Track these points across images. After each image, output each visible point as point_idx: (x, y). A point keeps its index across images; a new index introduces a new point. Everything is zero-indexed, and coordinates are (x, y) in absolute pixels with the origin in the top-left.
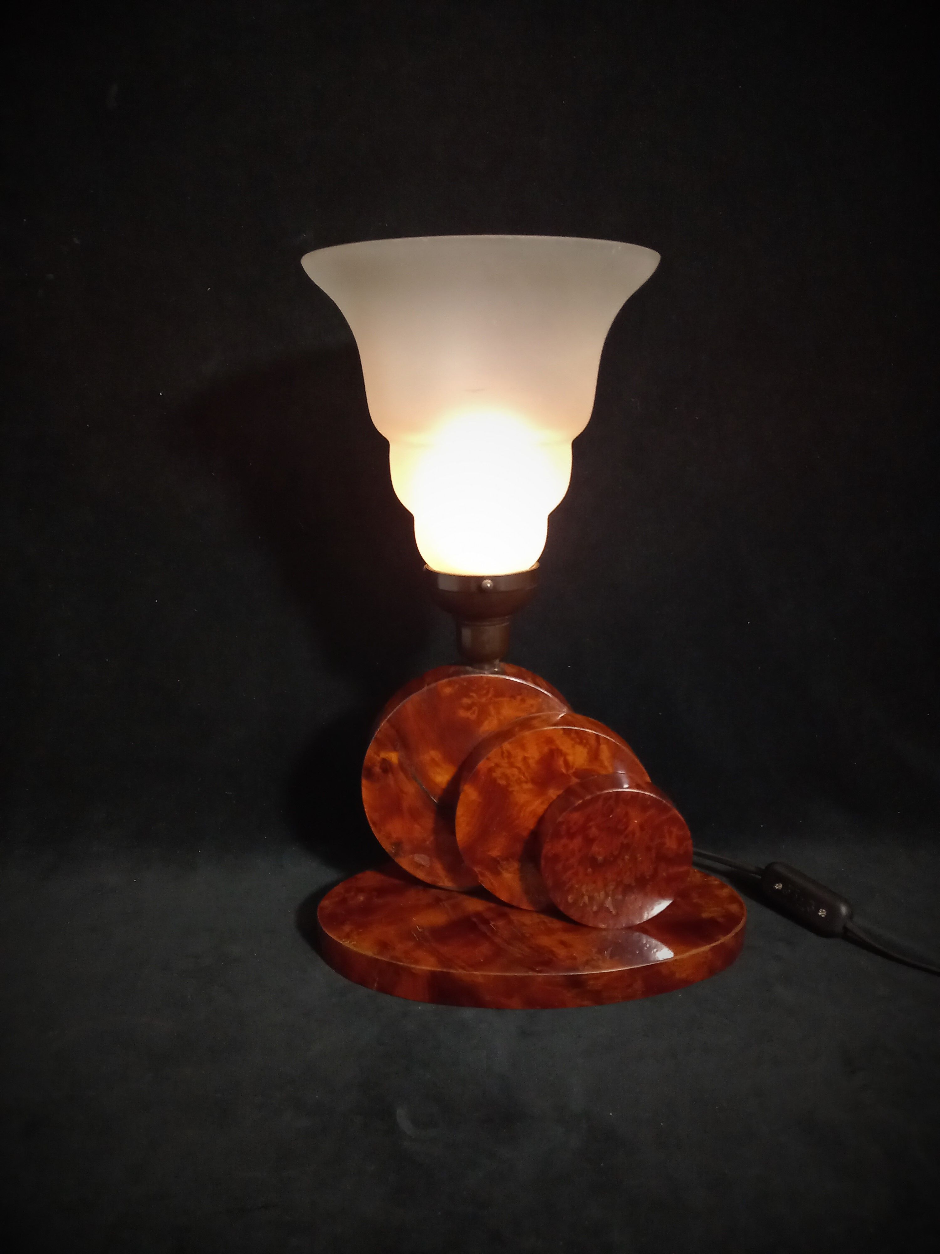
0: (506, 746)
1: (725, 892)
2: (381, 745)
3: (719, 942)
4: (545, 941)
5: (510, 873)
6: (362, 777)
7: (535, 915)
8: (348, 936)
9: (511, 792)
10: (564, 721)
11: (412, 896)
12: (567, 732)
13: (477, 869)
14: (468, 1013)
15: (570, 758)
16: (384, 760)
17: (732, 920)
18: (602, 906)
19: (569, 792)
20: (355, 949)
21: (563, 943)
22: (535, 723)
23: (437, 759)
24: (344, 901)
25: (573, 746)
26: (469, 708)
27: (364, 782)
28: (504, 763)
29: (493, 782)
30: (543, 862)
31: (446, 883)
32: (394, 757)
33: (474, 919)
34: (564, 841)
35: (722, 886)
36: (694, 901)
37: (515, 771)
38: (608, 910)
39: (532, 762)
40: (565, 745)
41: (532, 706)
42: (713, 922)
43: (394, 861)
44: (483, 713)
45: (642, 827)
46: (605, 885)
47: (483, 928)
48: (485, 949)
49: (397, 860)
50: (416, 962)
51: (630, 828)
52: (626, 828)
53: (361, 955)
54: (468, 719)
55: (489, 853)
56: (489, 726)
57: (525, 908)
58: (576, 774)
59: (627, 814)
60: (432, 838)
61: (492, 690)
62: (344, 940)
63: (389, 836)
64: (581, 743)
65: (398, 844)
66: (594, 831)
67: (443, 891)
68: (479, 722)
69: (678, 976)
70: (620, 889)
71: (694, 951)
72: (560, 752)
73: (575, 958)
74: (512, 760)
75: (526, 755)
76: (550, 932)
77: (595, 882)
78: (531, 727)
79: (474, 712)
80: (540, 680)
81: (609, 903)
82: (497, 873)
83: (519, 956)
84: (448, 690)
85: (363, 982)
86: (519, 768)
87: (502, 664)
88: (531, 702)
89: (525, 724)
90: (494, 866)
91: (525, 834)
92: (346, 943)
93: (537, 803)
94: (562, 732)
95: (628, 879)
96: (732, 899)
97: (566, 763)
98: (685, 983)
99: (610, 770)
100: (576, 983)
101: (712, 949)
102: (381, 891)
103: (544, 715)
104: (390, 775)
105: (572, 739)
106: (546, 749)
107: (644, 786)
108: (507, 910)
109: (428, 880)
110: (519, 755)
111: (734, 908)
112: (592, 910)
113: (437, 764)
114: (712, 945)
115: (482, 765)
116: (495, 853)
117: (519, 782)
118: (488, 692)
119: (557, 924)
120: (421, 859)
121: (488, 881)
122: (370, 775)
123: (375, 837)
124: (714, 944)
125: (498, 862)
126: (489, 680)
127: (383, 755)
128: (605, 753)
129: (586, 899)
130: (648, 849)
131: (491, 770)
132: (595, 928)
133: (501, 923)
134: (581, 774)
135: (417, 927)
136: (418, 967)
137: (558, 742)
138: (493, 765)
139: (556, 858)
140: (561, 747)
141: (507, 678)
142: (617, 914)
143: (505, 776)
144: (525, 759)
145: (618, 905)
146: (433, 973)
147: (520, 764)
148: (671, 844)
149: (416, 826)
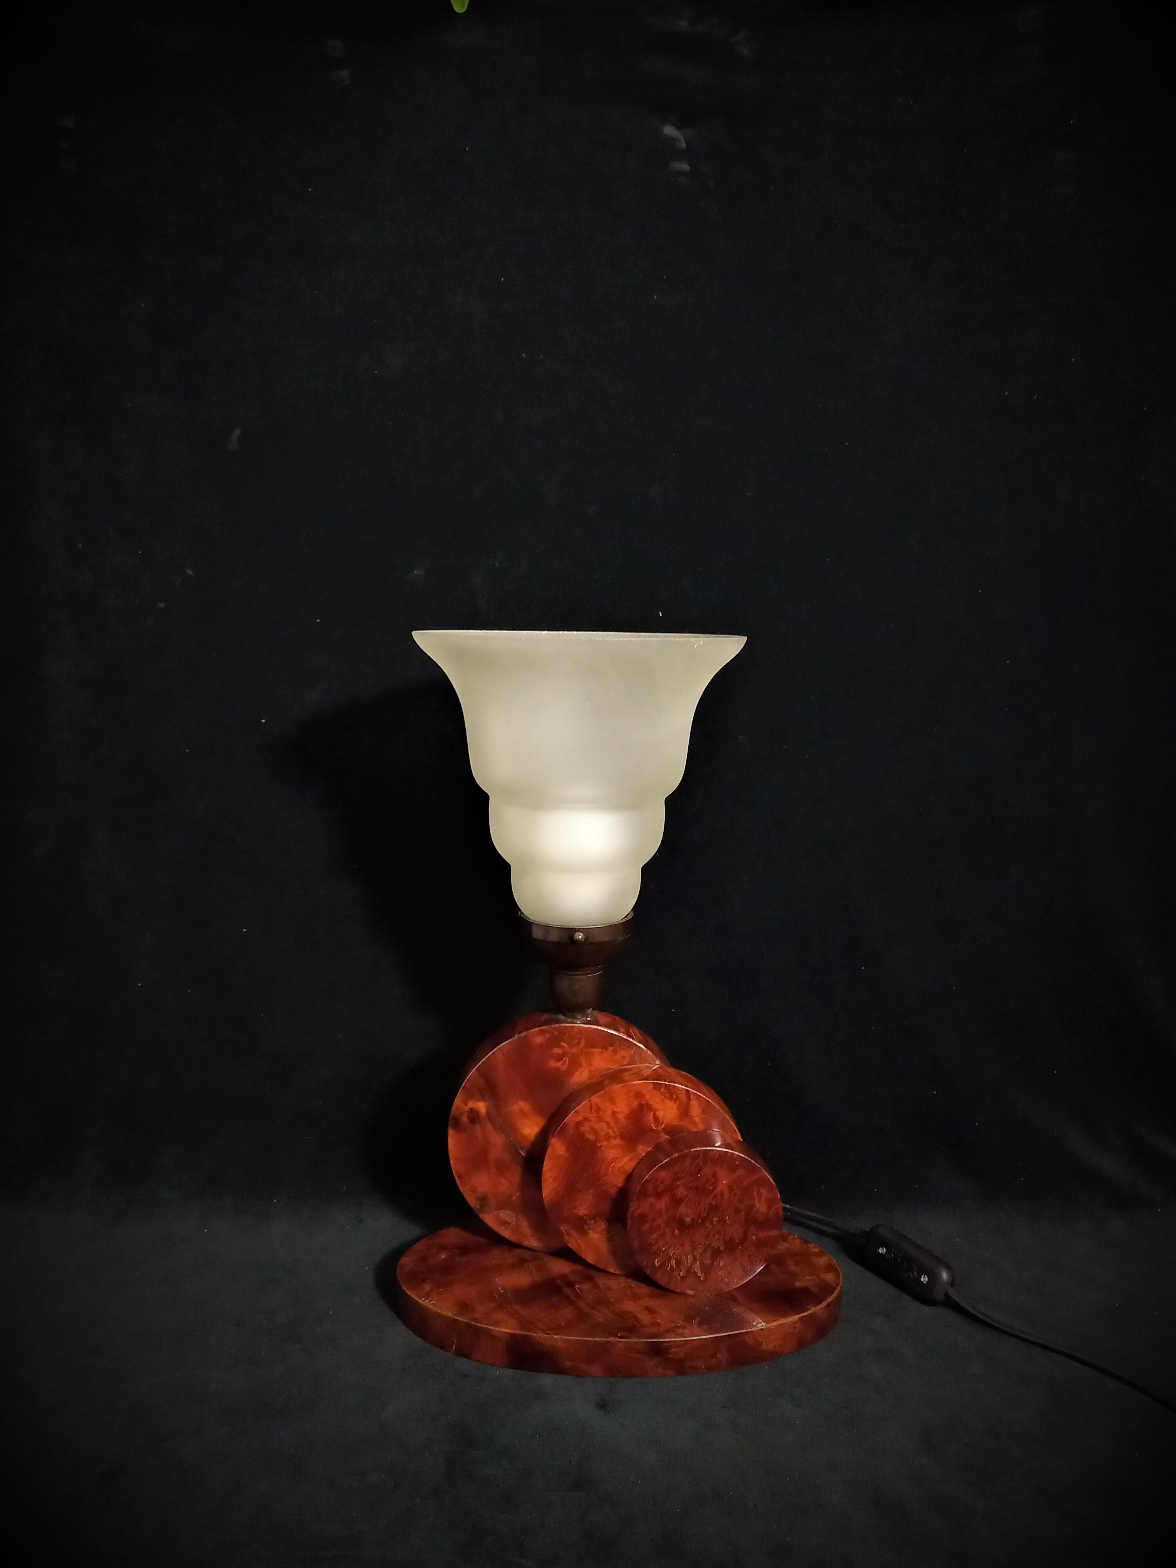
0: (595, 1099)
1: (822, 1261)
2: (469, 1095)
3: (809, 1312)
4: (630, 1306)
5: (597, 1233)
6: (449, 1127)
7: (622, 1280)
8: (427, 1295)
9: (600, 1147)
10: (656, 1076)
11: (497, 1255)
12: (657, 1087)
13: (563, 1228)
14: (547, 1380)
15: (660, 1114)
16: (471, 1110)
17: (827, 1289)
18: (689, 1270)
19: (658, 1147)
20: (434, 1309)
21: (648, 1309)
22: (625, 1075)
23: (526, 1110)
24: (424, 1258)
25: (663, 1102)
26: (560, 1058)
27: (451, 1132)
28: (592, 1117)
29: (581, 1136)
30: (629, 1222)
31: (533, 1243)
32: (481, 1107)
33: (559, 1282)
34: (651, 1200)
35: (821, 1254)
36: (790, 1268)
37: (603, 1126)
38: (696, 1274)
39: (620, 1116)
40: (655, 1099)
41: (624, 1057)
42: (806, 1291)
43: (477, 1217)
44: (574, 1064)
45: (731, 1188)
46: (694, 1249)
47: (568, 1291)
48: (568, 1313)
49: (481, 1216)
50: (497, 1323)
51: (719, 1189)
52: (714, 1189)
53: (439, 1315)
54: (558, 1069)
55: (576, 1211)
56: (580, 1077)
57: (612, 1272)
58: (666, 1130)
59: (715, 1175)
60: (518, 1194)
61: (583, 1042)
62: (423, 1299)
63: (473, 1190)
64: (671, 1098)
65: (483, 1199)
66: (681, 1191)
67: (526, 1251)
68: (570, 1073)
69: (764, 1347)
70: (709, 1253)
71: (782, 1321)
72: (650, 1108)
73: (659, 1325)
74: (601, 1114)
75: (615, 1110)
76: (636, 1297)
77: (682, 1245)
78: (622, 1081)
79: (564, 1063)
80: (634, 1031)
81: (697, 1268)
82: (583, 1233)
83: (601, 1320)
84: (539, 1040)
85: (441, 1345)
86: (607, 1122)
87: (596, 1013)
88: (623, 1053)
89: (615, 1076)
90: (581, 1225)
91: (613, 1192)
92: (422, 1301)
93: (626, 1159)
94: (652, 1086)
95: (717, 1243)
96: (830, 1268)
97: (656, 1118)
98: (772, 1356)
99: (701, 1127)
100: (658, 1351)
101: (801, 1319)
102: (464, 1250)
103: (635, 1067)
104: (478, 1126)
105: (662, 1094)
106: (635, 1104)
107: (734, 1145)
108: (593, 1273)
109: (513, 1239)
110: (609, 1108)
111: (829, 1277)
112: (680, 1274)
113: (525, 1116)
114: (801, 1315)
115: (570, 1118)
116: (582, 1211)
117: (608, 1137)
118: (579, 1043)
119: (644, 1289)
120: (506, 1215)
121: (575, 1242)
122: (457, 1124)
123: (460, 1192)
124: (804, 1314)
125: (585, 1221)
126: (580, 1030)
127: (471, 1104)
128: (695, 1109)
129: (673, 1262)
130: (737, 1211)
131: (579, 1124)
132: (683, 1294)
133: (586, 1287)
134: (672, 1131)
135: (500, 1288)
136: (498, 1329)
137: (647, 1097)
138: (581, 1118)
139: (643, 1218)
140: (651, 1102)
141: (599, 1028)
142: (706, 1279)
143: (595, 1132)
144: (614, 1113)
145: (706, 1269)
146: (512, 1335)
147: (608, 1119)
148: (761, 1207)
149: (503, 1180)
